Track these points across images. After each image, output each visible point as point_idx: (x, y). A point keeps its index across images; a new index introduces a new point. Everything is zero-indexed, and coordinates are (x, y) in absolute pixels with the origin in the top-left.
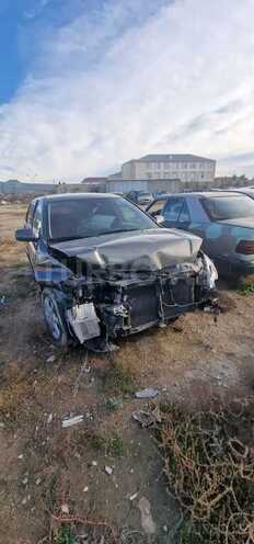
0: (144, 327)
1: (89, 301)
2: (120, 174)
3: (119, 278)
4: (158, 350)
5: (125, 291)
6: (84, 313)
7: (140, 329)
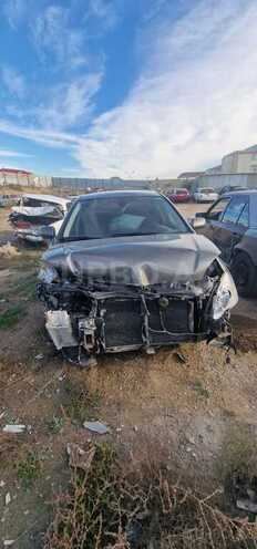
0: (125, 348)
1: (64, 309)
2: (219, 168)
3: (96, 289)
4: (142, 379)
5: (101, 304)
6: (58, 320)
7: (116, 349)
